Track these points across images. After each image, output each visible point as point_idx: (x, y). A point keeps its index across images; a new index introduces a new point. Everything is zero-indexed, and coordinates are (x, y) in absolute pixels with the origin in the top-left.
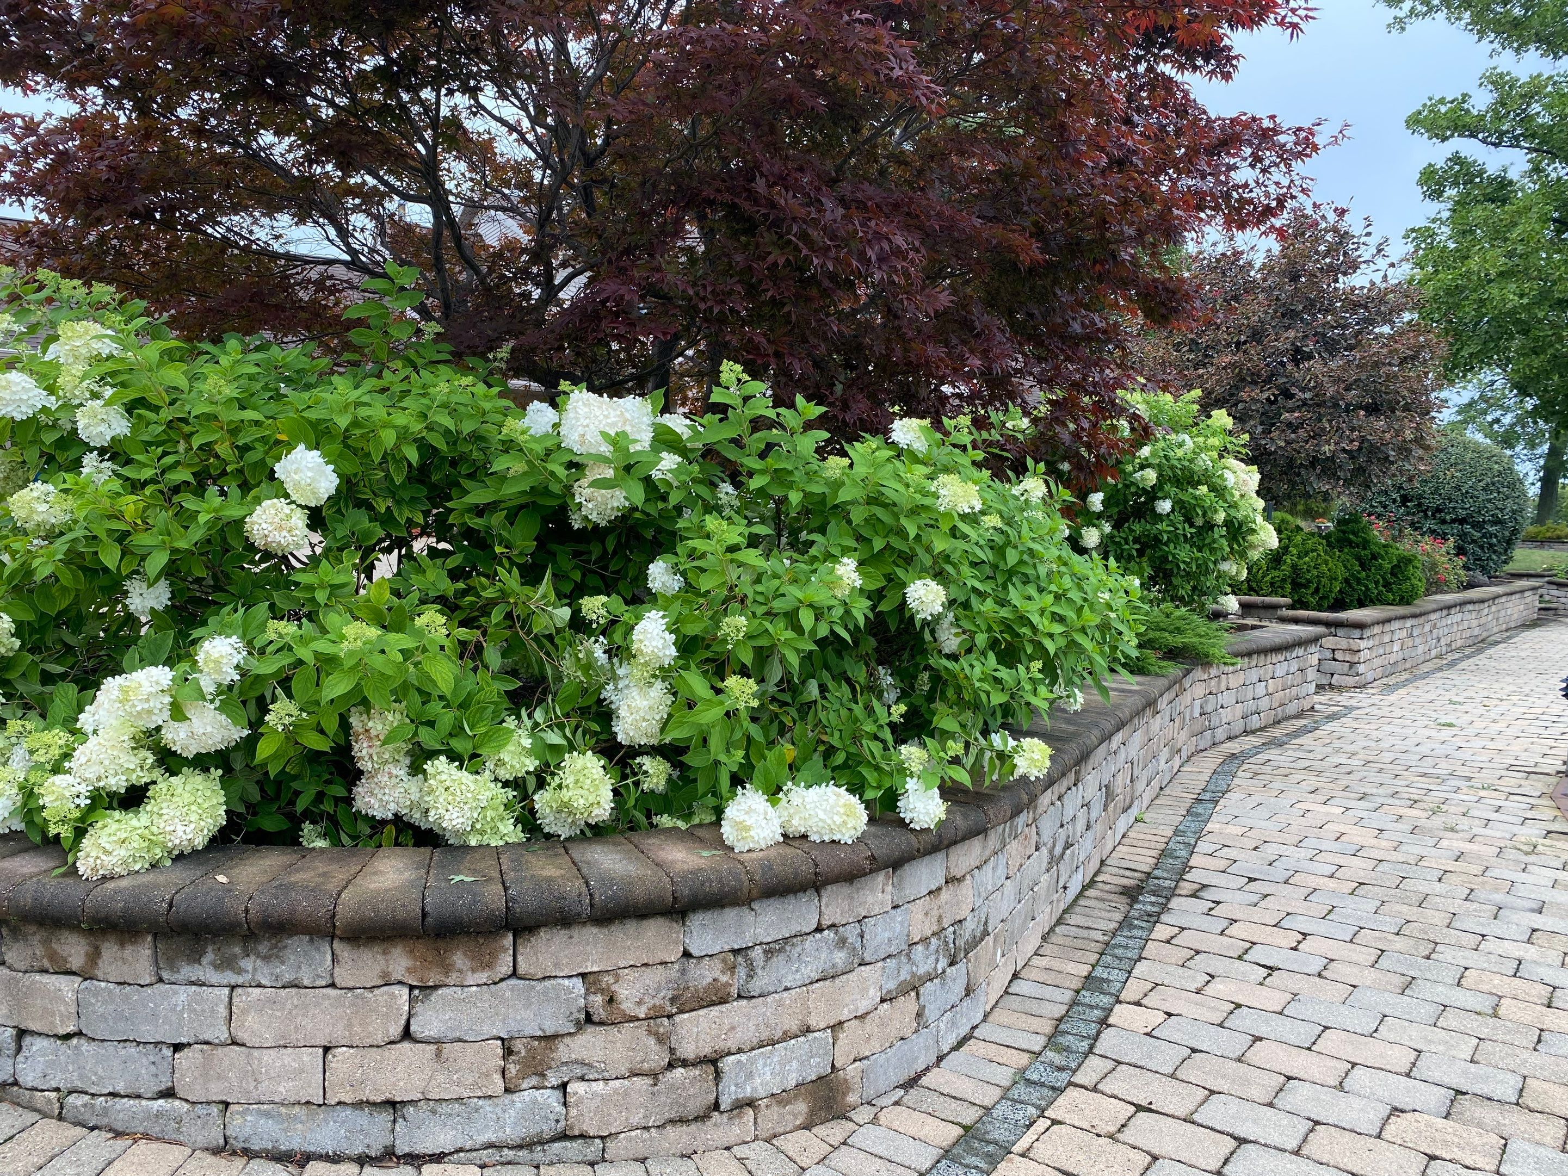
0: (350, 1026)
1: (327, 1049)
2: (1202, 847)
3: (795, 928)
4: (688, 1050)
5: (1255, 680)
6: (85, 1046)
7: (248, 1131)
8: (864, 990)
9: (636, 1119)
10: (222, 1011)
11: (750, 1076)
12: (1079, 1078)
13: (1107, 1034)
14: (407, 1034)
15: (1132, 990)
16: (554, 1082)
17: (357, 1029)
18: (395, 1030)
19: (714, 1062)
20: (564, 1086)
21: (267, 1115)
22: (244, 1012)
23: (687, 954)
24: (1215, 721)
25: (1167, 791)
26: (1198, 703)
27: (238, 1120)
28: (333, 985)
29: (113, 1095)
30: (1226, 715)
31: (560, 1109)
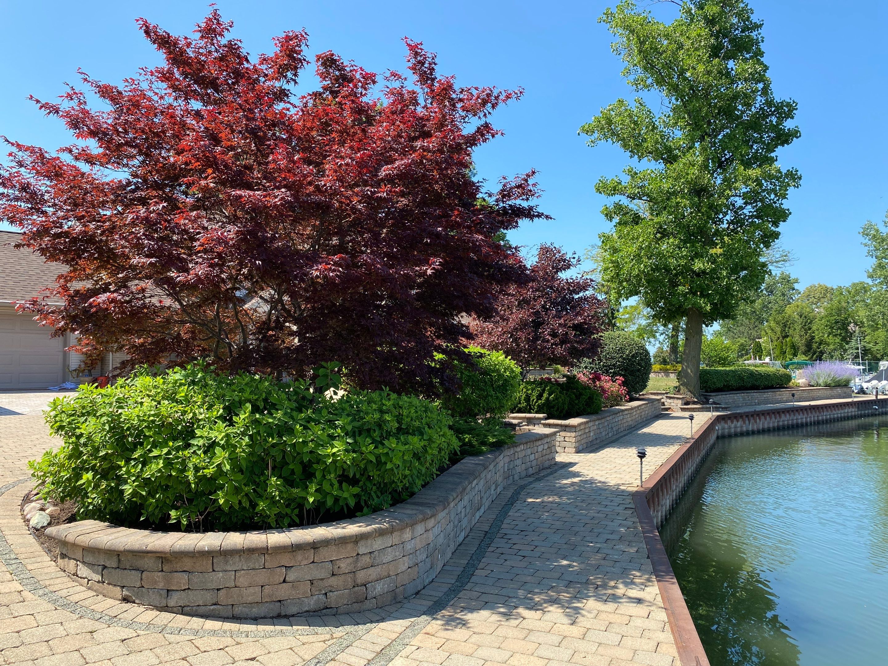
0: (269, 579)
1: (262, 586)
2: (506, 521)
3: (386, 545)
4: (359, 581)
5: (529, 453)
6: (190, 592)
7: (239, 612)
8: (404, 564)
9: (345, 603)
10: (233, 577)
11: (375, 589)
12: (465, 588)
13: (473, 577)
14: (284, 581)
15: (481, 565)
16: (323, 592)
17: (271, 580)
18: (282, 580)
19: (365, 585)
20: (326, 594)
21: (245, 607)
22: (239, 577)
23: (358, 554)
24: (514, 472)
25: (495, 502)
26: (506, 465)
27: (237, 609)
28: (264, 568)
29: (198, 606)
30: (518, 469)
31: (325, 599)
